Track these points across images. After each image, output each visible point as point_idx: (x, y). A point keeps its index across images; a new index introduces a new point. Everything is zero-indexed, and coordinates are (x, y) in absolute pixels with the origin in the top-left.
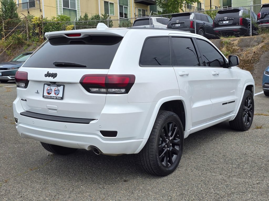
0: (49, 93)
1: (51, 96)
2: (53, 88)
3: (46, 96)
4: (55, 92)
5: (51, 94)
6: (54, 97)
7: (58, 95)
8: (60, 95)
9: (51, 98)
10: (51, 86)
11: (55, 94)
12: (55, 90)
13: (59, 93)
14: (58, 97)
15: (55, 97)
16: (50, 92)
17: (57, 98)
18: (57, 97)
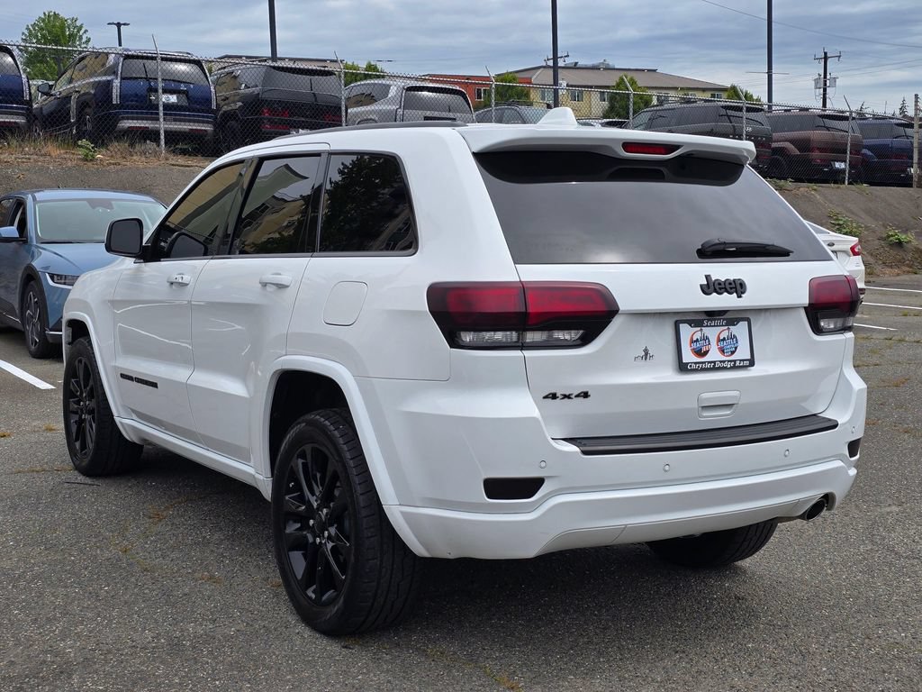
0: (700, 353)
1: (714, 362)
2: (712, 333)
3: (696, 363)
4: (721, 344)
5: (706, 353)
6: (724, 362)
7: (733, 353)
8: (742, 353)
9: (714, 367)
10: (707, 326)
11: (722, 351)
12: (719, 340)
13: (736, 348)
14: (741, 360)
15: (728, 361)
16: (704, 349)
17: (737, 364)
18: (735, 361)
